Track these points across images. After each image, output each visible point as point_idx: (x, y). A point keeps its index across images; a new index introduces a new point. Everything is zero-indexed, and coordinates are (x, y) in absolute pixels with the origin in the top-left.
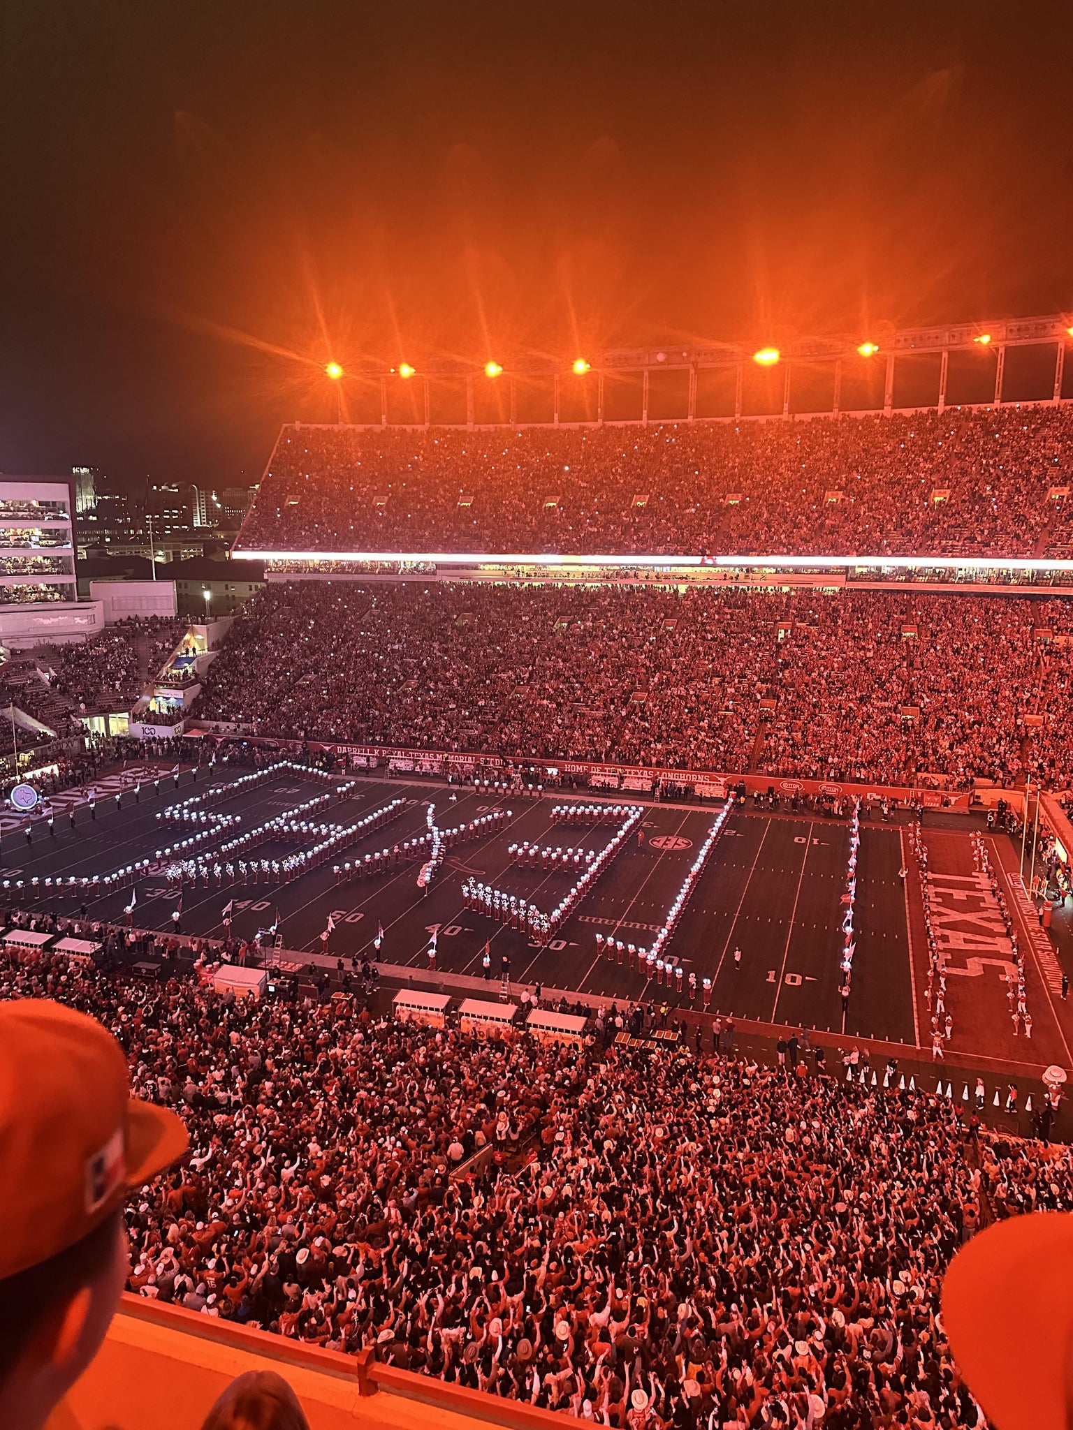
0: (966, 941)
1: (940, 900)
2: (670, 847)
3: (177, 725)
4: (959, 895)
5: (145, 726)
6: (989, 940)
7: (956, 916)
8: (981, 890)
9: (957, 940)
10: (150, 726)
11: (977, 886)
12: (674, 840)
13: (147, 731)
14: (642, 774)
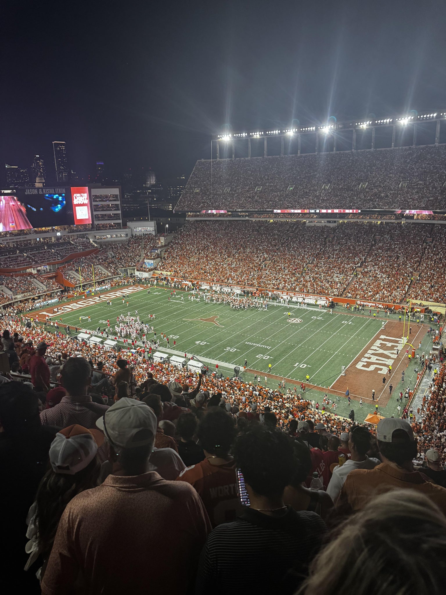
0: (377, 359)
1: (380, 346)
2: (293, 322)
3: (150, 272)
4: (389, 344)
5: (140, 272)
6: (386, 360)
7: (381, 351)
8: (399, 343)
9: (374, 359)
10: (142, 273)
11: (399, 342)
12: (297, 319)
13: (141, 274)
14: (301, 295)
